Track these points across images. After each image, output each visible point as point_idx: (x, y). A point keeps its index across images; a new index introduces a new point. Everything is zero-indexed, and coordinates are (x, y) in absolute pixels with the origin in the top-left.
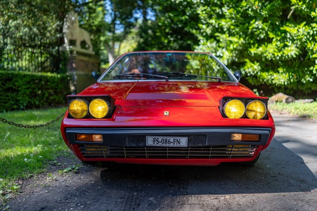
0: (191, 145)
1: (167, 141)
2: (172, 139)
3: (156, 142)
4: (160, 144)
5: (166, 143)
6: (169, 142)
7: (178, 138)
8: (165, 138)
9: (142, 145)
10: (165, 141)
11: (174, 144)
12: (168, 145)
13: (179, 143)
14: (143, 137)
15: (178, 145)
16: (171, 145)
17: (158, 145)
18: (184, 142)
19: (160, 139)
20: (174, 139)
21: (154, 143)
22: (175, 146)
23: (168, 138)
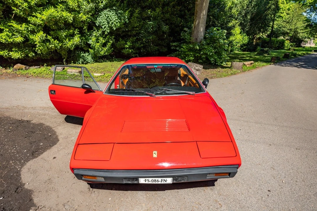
0: (175, 182)
1: (156, 181)
2: (160, 179)
3: (147, 181)
5: (155, 181)
6: (158, 181)
7: (165, 179)
8: (154, 179)
9: (136, 183)
10: (154, 181)
11: (162, 182)
12: (156, 183)
13: (166, 182)
14: (137, 179)
15: (165, 182)
16: (159, 183)
17: (149, 183)
18: (169, 181)
19: (150, 179)
20: (162, 180)
21: (146, 182)
22: (163, 183)
23: (157, 179)
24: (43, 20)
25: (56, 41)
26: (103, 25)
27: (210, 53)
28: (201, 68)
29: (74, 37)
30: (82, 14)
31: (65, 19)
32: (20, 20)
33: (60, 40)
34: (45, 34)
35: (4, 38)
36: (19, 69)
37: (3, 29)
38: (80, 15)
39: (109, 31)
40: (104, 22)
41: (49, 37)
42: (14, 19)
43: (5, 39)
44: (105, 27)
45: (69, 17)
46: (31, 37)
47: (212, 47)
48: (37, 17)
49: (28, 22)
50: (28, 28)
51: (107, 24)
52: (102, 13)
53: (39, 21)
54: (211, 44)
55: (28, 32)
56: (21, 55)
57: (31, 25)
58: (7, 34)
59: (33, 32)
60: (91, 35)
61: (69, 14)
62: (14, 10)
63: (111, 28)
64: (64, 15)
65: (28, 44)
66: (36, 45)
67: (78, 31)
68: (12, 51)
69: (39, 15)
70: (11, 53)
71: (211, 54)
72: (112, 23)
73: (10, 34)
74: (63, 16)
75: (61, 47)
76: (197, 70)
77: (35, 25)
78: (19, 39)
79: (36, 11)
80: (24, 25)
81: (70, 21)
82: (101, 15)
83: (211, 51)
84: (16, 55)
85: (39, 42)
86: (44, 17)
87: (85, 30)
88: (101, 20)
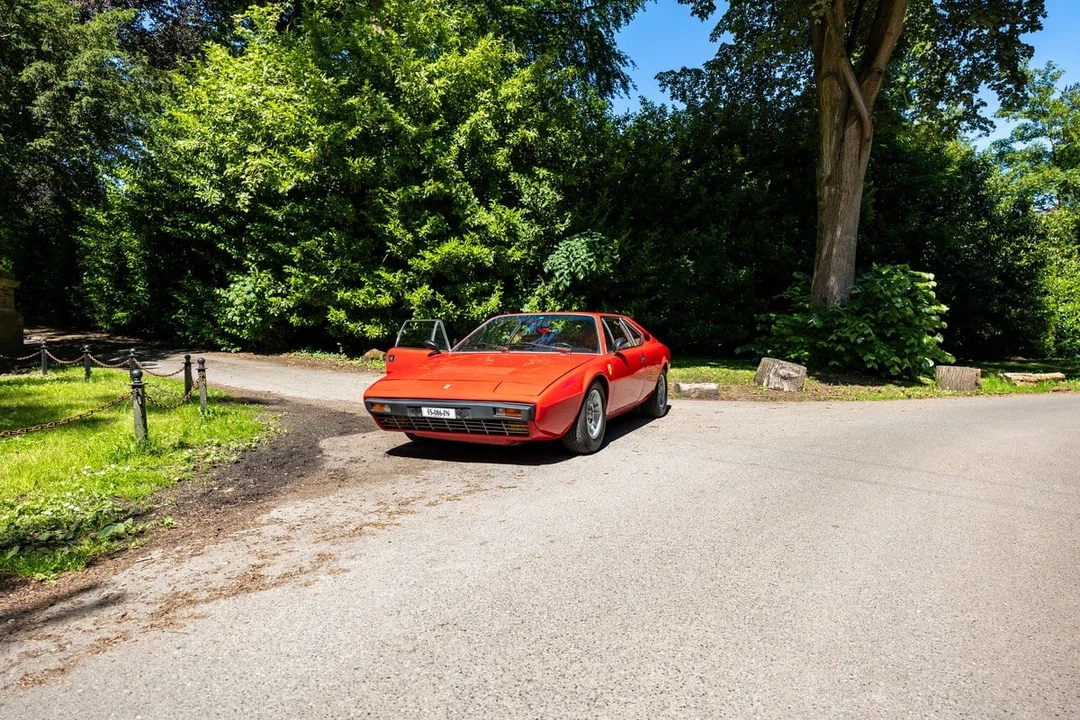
0: (459, 417)
2: (442, 410)
3: (430, 412)
4: (433, 416)
6: (441, 414)
7: (447, 410)
8: (436, 409)
9: (419, 415)
10: (437, 413)
11: (445, 416)
12: (440, 417)
14: (418, 409)
15: (448, 417)
16: (442, 417)
18: (452, 414)
19: (433, 410)
20: (444, 411)
21: (428, 414)
23: (439, 410)
24: (433, 263)
25: (451, 304)
26: (557, 270)
27: (857, 338)
28: (798, 372)
29: (490, 296)
30: (513, 248)
31: (477, 259)
32: (395, 264)
33: (460, 303)
34: (432, 290)
35: (362, 297)
36: (372, 359)
37: (365, 282)
38: (510, 252)
39: (568, 284)
40: (560, 264)
41: (439, 297)
42: (385, 265)
43: (364, 301)
44: (561, 275)
45: (486, 255)
46: (407, 296)
47: (872, 320)
48: (424, 259)
49: (407, 268)
50: (405, 279)
51: (566, 267)
52: (561, 244)
53: (426, 266)
54: (868, 312)
55: (403, 287)
56: (383, 333)
57: (411, 273)
58: (368, 291)
59: (412, 287)
60: (530, 293)
61: (486, 250)
62: (389, 248)
63: (573, 275)
64: (475, 252)
65: (399, 311)
66: (414, 310)
67: (501, 285)
68: (369, 323)
69: (428, 255)
70: (367, 327)
71: (860, 341)
72: (577, 265)
73: (374, 291)
74: (472, 255)
75: (460, 316)
76: (784, 378)
77: (418, 272)
78: (386, 300)
79: (424, 247)
80: (399, 274)
81: (487, 263)
82: (557, 249)
83: (860, 331)
84: (373, 331)
85: (419, 307)
86: (437, 259)
87: (518, 281)
88: (556, 260)
